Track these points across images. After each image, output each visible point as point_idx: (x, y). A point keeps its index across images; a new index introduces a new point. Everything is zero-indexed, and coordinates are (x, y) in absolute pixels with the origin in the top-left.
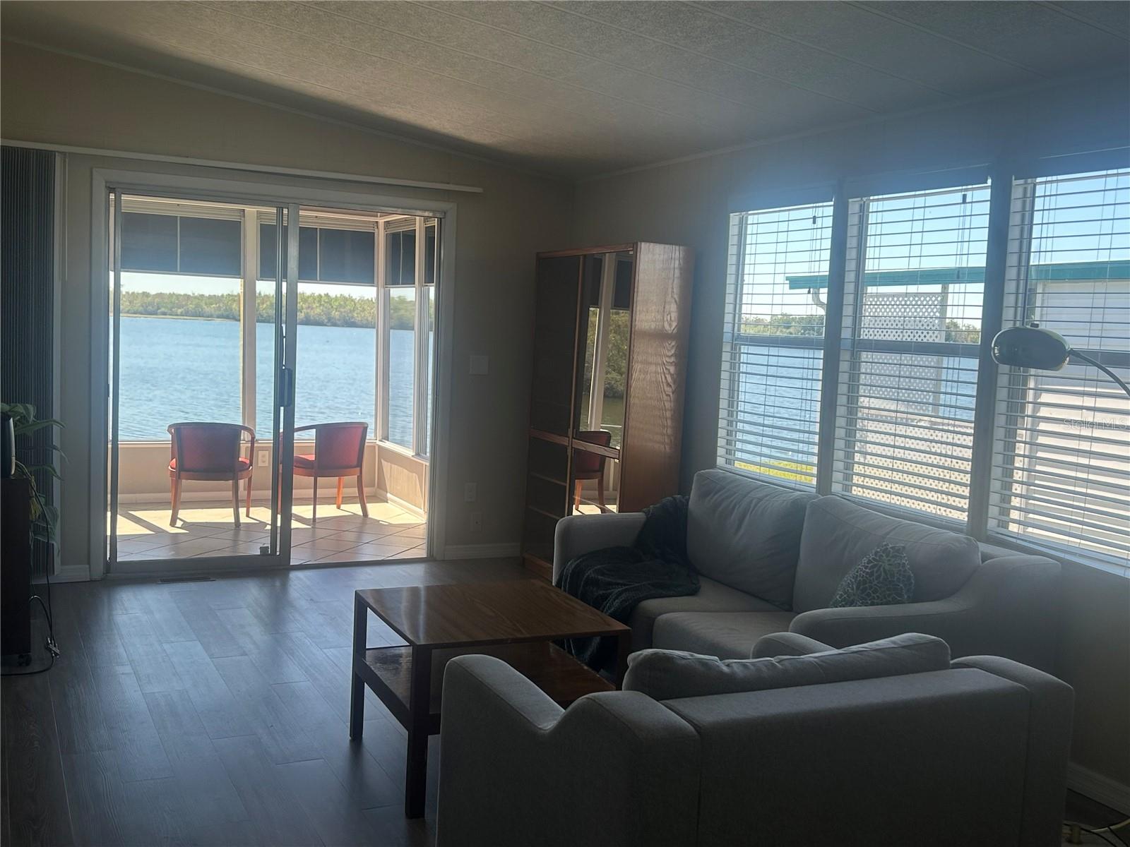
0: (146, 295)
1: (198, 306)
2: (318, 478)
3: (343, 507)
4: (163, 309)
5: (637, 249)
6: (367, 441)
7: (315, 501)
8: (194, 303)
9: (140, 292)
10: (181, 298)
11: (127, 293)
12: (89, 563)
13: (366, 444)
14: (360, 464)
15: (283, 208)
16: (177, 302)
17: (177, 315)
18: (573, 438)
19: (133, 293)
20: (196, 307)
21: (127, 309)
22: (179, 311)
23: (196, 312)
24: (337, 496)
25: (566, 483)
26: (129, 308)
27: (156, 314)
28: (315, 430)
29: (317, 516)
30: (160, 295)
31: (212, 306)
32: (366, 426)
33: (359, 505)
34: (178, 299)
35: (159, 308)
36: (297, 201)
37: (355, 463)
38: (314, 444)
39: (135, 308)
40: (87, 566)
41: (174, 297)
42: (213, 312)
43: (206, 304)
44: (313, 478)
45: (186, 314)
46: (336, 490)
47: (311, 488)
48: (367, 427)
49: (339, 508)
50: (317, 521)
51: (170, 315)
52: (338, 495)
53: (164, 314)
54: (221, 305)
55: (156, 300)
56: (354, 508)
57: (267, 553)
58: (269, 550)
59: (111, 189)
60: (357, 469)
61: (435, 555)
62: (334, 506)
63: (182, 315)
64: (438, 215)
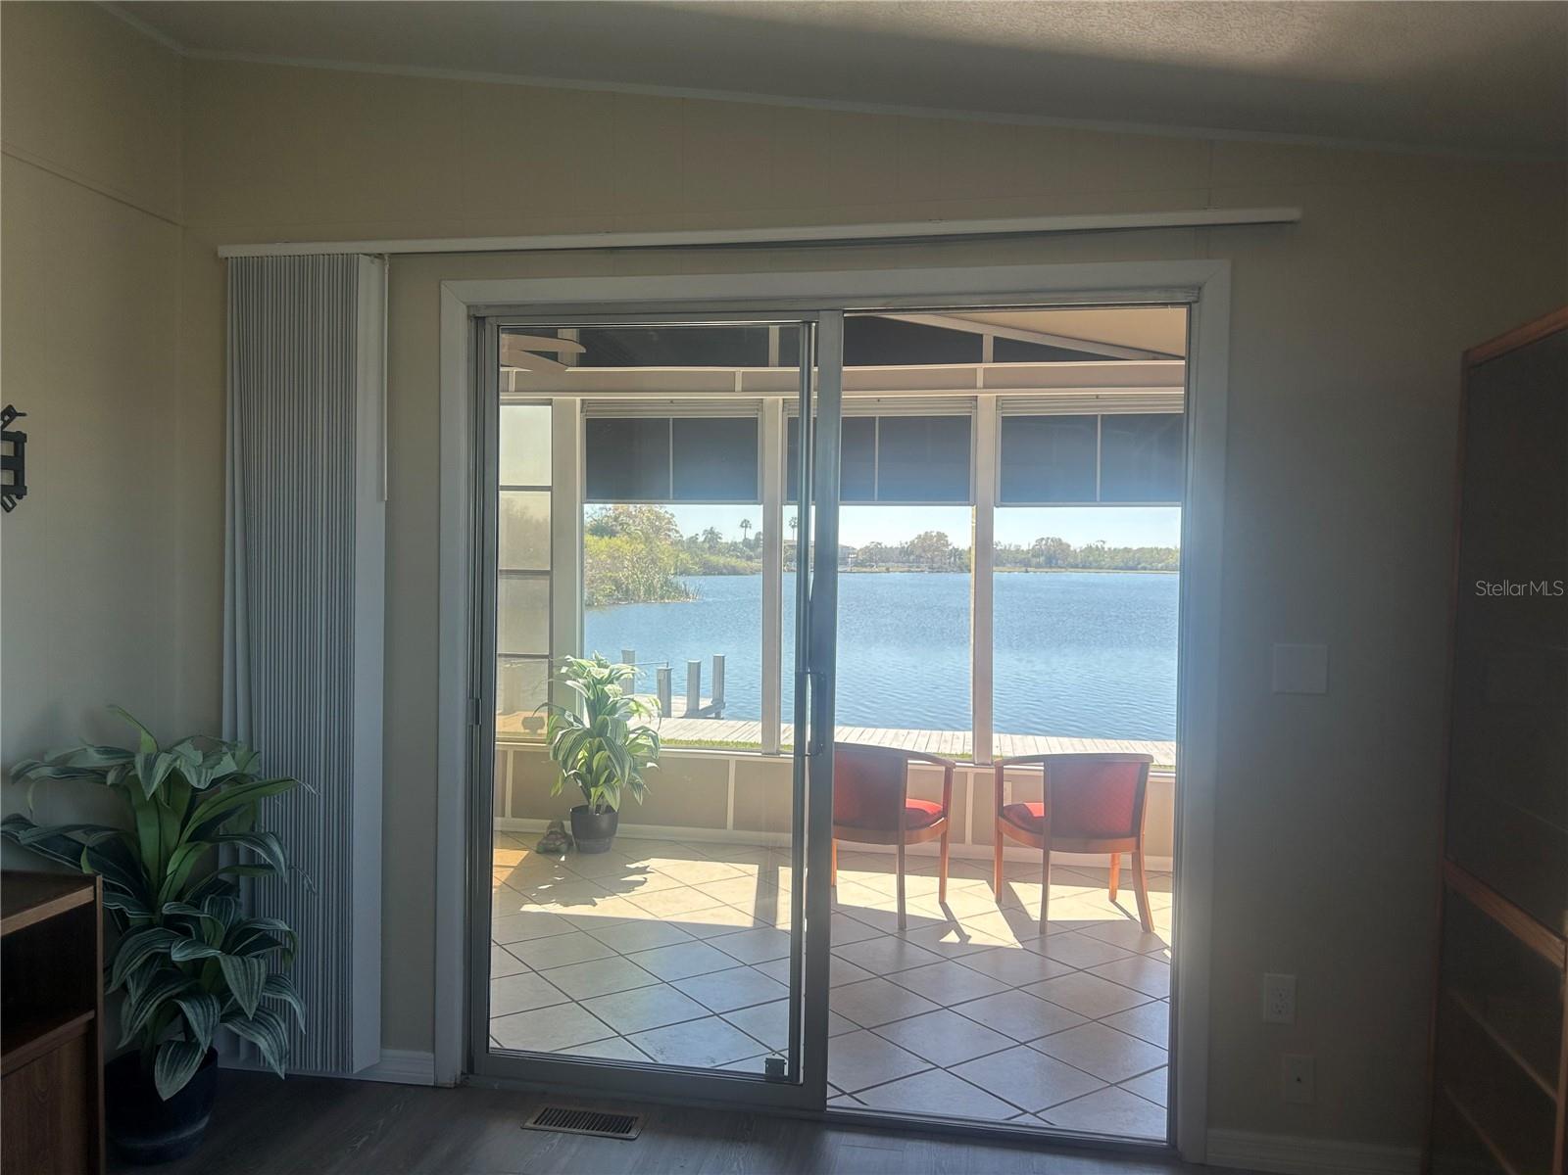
0: (1128, 551)
2: (1053, 853)
3: (1120, 896)
4: (1143, 565)
7: (1044, 890)
9: (1122, 547)
12: (434, 1050)
14: (1136, 831)
17: (1157, 570)
21: (1108, 565)
26: (1110, 564)
27: (1136, 570)
28: (1042, 766)
29: (1050, 917)
30: (1141, 550)
35: (1139, 564)
36: (835, 304)
37: (1127, 827)
39: (1116, 564)
40: (432, 1056)
41: (1155, 552)
44: (1041, 849)
48: (1148, 763)
49: (1113, 899)
51: (1151, 570)
53: (1145, 569)
56: (1128, 898)
57: (781, 1075)
58: (786, 1067)
59: (478, 321)
60: (1134, 839)
61: (1180, 1146)
62: (1107, 892)
63: (1162, 569)
64: (1181, 297)
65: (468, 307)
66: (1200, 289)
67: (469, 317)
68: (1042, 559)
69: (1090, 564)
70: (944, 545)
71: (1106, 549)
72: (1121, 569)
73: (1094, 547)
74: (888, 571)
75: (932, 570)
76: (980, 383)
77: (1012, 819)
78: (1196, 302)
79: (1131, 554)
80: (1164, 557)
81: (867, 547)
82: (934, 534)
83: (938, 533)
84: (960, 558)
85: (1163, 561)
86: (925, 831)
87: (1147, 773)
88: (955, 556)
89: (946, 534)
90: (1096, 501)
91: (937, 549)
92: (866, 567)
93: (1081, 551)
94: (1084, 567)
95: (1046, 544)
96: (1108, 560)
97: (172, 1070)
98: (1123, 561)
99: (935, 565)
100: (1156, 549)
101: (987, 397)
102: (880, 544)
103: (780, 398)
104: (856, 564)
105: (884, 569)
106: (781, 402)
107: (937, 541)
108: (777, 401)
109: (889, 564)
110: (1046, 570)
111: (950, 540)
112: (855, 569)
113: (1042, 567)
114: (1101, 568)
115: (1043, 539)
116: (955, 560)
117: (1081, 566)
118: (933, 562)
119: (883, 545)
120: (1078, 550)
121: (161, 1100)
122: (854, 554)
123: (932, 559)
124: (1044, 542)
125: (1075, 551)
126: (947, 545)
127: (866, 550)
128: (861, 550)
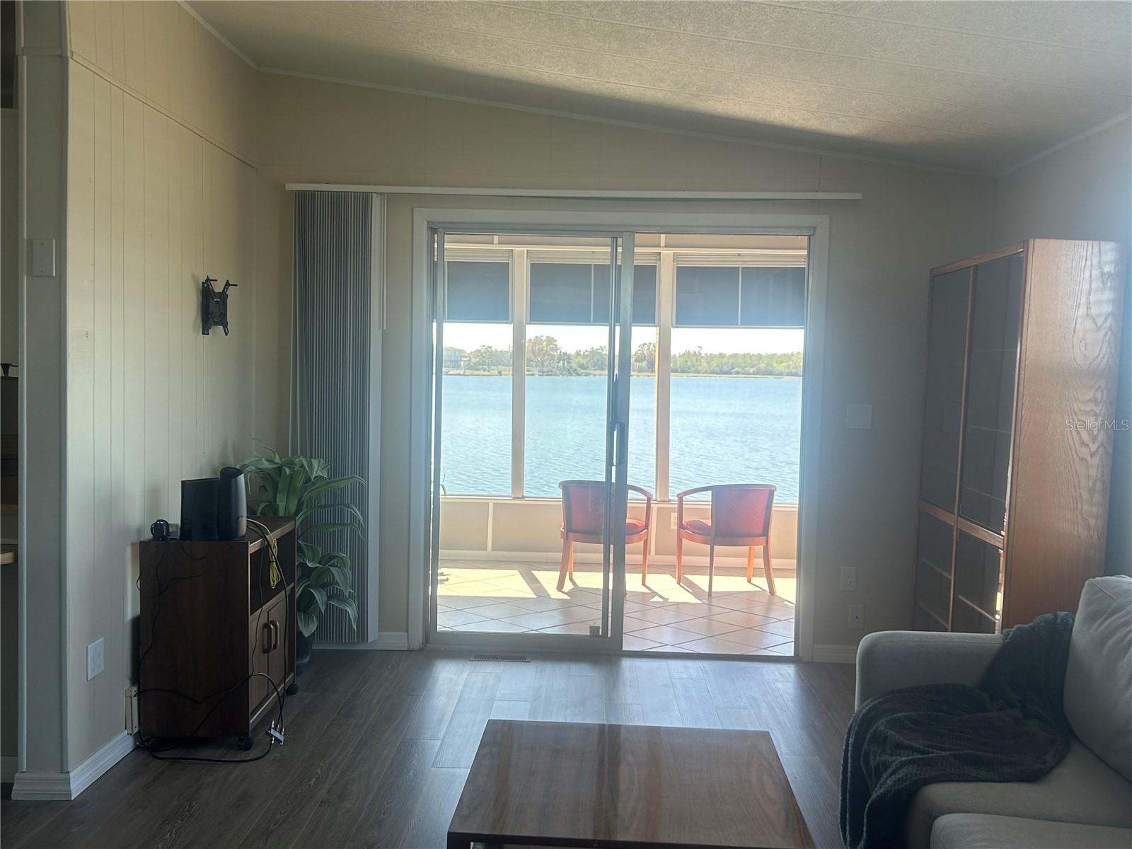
0: (722, 355)
1: (768, 364)
2: (715, 547)
3: (754, 580)
4: (736, 369)
5: (1028, 250)
6: (774, 505)
7: (711, 570)
8: (765, 362)
9: (717, 353)
10: (753, 358)
11: (706, 354)
12: (407, 631)
13: (774, 509)
14: (766, 533)
15: (617, 238)
16: (749, 361)
17: (749, 374)
18: (959, 515)
19: (711, 355)
20: (767, 366)
21: (705, 370)
22: (752, 370)
23: (767, 371)
24: (747, 566)
25: (951, 575)
26: (707, 369)
27: (730, 374)
28: (710, 492)
30: (735, 356)
31: (782, 365)
32: (773, 489)
33: (765, 579)
34: (751, 359)
35: (733, 368)
36: (633, 229)
37: (760, 531)
38: (710, 507)
39: (712, 368)
40: (406, 634)
41: (748, 357)
42: (783, 371)
43: (777, 362)
44: (709, 546)
45: (757, 373)
46: (746, 560)
47: (707, 556)
48: (773, 491)
49: (749, 581)
50: (713, 595)
51: (743, 374)
52: (749, 565)
53: (738, 373)
54: (791, 363)
55: (731, 361)
56: (762, 582)
57: (597, 634)
58: (601, 630)
59: (433, 230)
60: (764, 538)
61: (800, 654)
62: (745, 579)
63: (754, 374)
64: (805, 232)
65: (428, 222)
66: (815, 228)
67: (428, 227)
68: (644, 363)
69: (689, 369)
70: (552, 349)
71: (703, 355)
72: (717, 373)
73: (692, 352)
74: (500, 373)
75: (542, 373)
76: (663, 244)
77: (689, 530)
78: (812, 235)
79: (726, 359)
80: (756, 362)
81: (478, 351)
82: (544, 338)
83: (547, 337)
84: (568, 363)
85: (755, 366)
86: (636, 537)
87: (771, 505)
88: (564, 360)
89: (555, 338)
90: (737, 325)
91: (547, 353)
92: (478, 370)
93: (680, 356)
94: (683, 371)
95: (648, 349)
96: (705, 364)
97: (307, 623)
98: (718, 366)
99: (545, 369)
100: (749, 354)
101: (667, 253)
102: (490, 347)
103: (524, 249)
104: (469, 367)
105: (496, 372)
106: (526, 252)
107: (547, 346)
108: (524, 251)
109: (501, 368)
110: (649, 374)
111: (559, 344)
112: (468, 372)
113: (645, 371)
114: (699, 373)
115: (645, 344)
116: (564, 364)
117: (679, 370)
118: (543, 365)
119: (493, 349)
120: (677, 355)
121: (304, 636)
122: (466, 357)
123: (542, 363)
124: (646, 347)
125: (675, 355)
126: (556, 349)
127: (477, 353)
128: (471, 353)
